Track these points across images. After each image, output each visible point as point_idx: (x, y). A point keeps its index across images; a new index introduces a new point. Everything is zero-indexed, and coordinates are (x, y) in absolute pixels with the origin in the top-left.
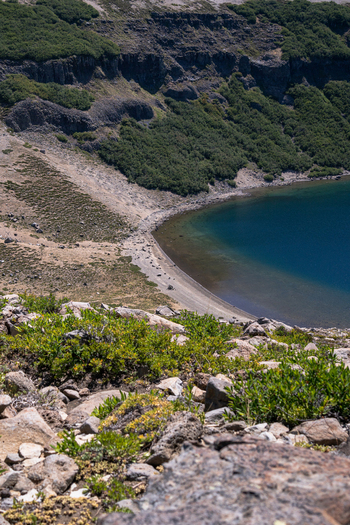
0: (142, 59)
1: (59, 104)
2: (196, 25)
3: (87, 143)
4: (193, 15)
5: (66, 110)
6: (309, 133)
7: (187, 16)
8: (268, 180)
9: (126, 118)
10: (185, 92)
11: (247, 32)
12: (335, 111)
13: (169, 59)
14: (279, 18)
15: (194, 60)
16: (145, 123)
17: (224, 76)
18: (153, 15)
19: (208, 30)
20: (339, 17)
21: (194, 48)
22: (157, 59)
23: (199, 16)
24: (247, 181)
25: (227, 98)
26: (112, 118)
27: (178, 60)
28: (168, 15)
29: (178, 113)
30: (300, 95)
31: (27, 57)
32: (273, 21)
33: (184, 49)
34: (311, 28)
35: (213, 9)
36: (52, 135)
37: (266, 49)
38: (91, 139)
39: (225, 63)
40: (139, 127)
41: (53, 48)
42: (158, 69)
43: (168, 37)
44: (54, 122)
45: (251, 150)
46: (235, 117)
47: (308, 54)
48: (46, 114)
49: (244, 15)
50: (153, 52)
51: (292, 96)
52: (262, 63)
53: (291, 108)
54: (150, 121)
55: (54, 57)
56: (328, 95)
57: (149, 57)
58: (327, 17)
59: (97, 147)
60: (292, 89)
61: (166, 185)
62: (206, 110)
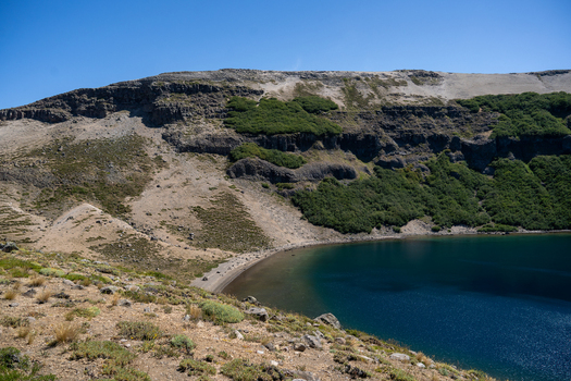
0: (361, 138)
1: (274, 163)
2: (420, 115)
3: (284, 190)
4: (419, 108)
5: (276, 167)
6: (498, 197)
7: (413, 108)
8: (434, 230)
9: (329, 177)
10: (393, 162)
11: (467, 119)
12: (535, 180)
13: (387, 138)
14: (501, 107)
15: (409, 140)
16: (345, 182)
17: (435, 152)
18: (383, 108)
19: (431, 119)
20: (563, 103)
21: (410, 131)
22: (374, 138)
23: (424, 108)
24: (414, 229)
25: (430, 168)
26: (315, 176)
27: (396, 140)
28: (394, 108)
29: (380, 177)
30: (502, 167)
31: (263, 132)
32: (494, 110)
33: (402, 132)
34: (530, 113)
35: (441, 103)
36: (259, 183)
37: (480, 131)
38: (289, 188)
39: (437, 143)
40: (337, 184)
41: (283, 127)
42: (374, 146)
43: (391, 123)
44: (265, 175)
45: (432, 207)
46: (432, 183)
47: (519, 134)
48: (259, 168)
49: (468, 107)
50: (373, 133)
51: (494, 168)
52: (473, 142)
53: (490, 178)
54: (351, 181)
55: (281, 133)
56: (532, 167)
57: (367, 136)
58: (551, 105)
59: (292, 194)
60: (495, 162)
61: (332, 224)
62: (407, 176)
